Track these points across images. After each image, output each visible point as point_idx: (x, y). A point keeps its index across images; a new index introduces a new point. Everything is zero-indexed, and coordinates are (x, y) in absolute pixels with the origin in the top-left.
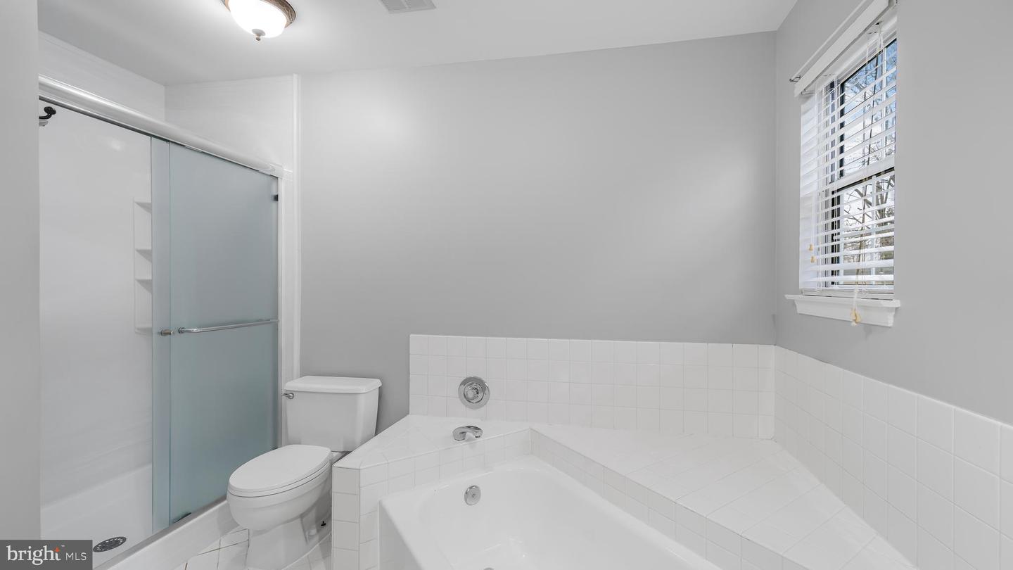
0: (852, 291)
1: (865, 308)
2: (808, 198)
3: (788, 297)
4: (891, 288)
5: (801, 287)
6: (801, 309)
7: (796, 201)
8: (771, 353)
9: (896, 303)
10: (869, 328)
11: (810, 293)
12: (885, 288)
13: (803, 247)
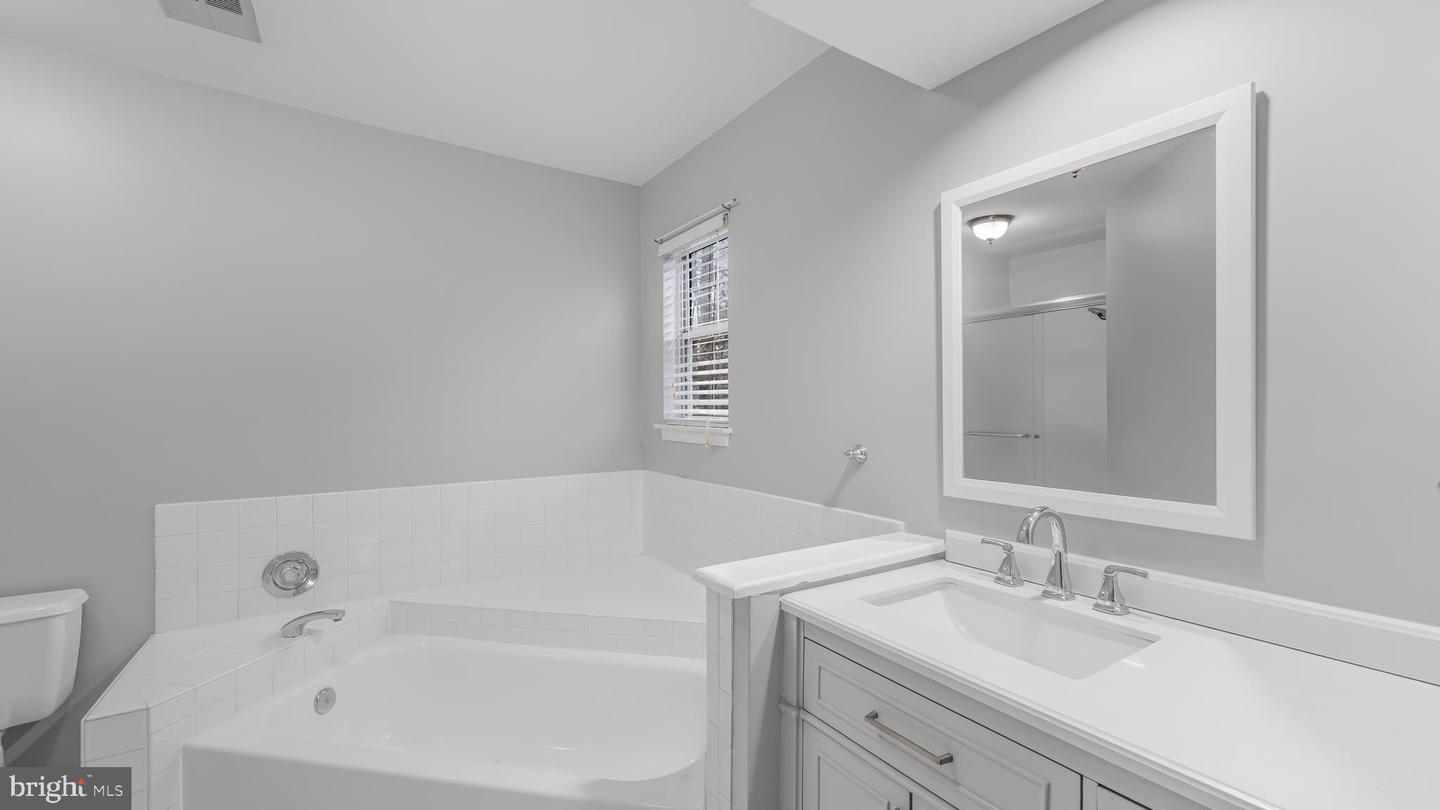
0: (705, 422)
1: (712, 434)
2: (669, 343)
3: (656, 426)
4: (726, 419)
5: (665, 417)
6: (666, 436)
7: (660, 344)
8: (639, 477)
9: (730, 430)
10: (714, 448)
11: (670, 423)
12: (722, 419)
13: (667, 384)
